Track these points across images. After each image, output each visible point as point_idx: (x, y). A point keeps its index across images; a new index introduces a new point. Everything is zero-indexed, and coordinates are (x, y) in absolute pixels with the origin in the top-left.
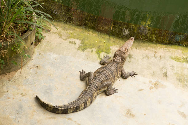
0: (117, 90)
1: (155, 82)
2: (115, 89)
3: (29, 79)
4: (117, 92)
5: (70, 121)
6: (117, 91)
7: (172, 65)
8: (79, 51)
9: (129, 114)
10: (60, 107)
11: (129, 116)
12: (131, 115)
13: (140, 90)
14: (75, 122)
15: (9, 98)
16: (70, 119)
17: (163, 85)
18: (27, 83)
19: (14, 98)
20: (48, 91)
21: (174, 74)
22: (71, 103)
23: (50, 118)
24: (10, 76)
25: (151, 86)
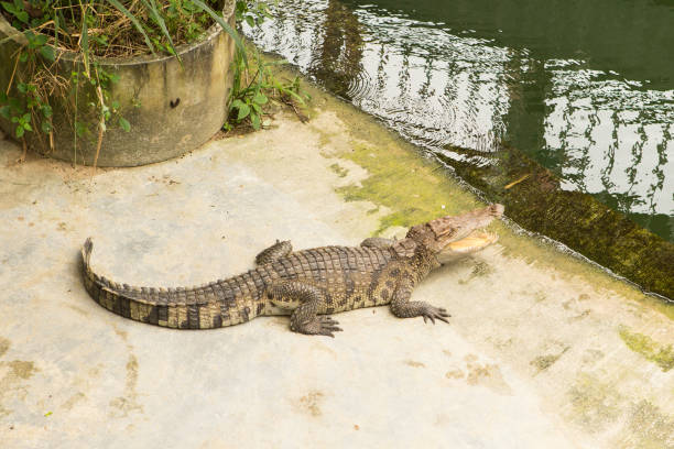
0: (337, 329)
1: (487, 366)
2: (335, 326)
3: (118, 199)
4: (332, 336)
5: (118, 339)
6: (334, 333)
7: (601, 349)
8: (333, 195)
9: (312, 403)
10: (111, 287)
11: (302, 408)
12: (311, 408)
13: (411, 363)
14: (131, 347)
15: (21, 219)
16: (123, 334)
17: (503, 384)
18: (103, 207)
19: (32, 225)
20: (136, 247)
21: (578, 374)
22: (152, 289)
23: (74, 308)
24: (79, 174)
25: (460, 370)
